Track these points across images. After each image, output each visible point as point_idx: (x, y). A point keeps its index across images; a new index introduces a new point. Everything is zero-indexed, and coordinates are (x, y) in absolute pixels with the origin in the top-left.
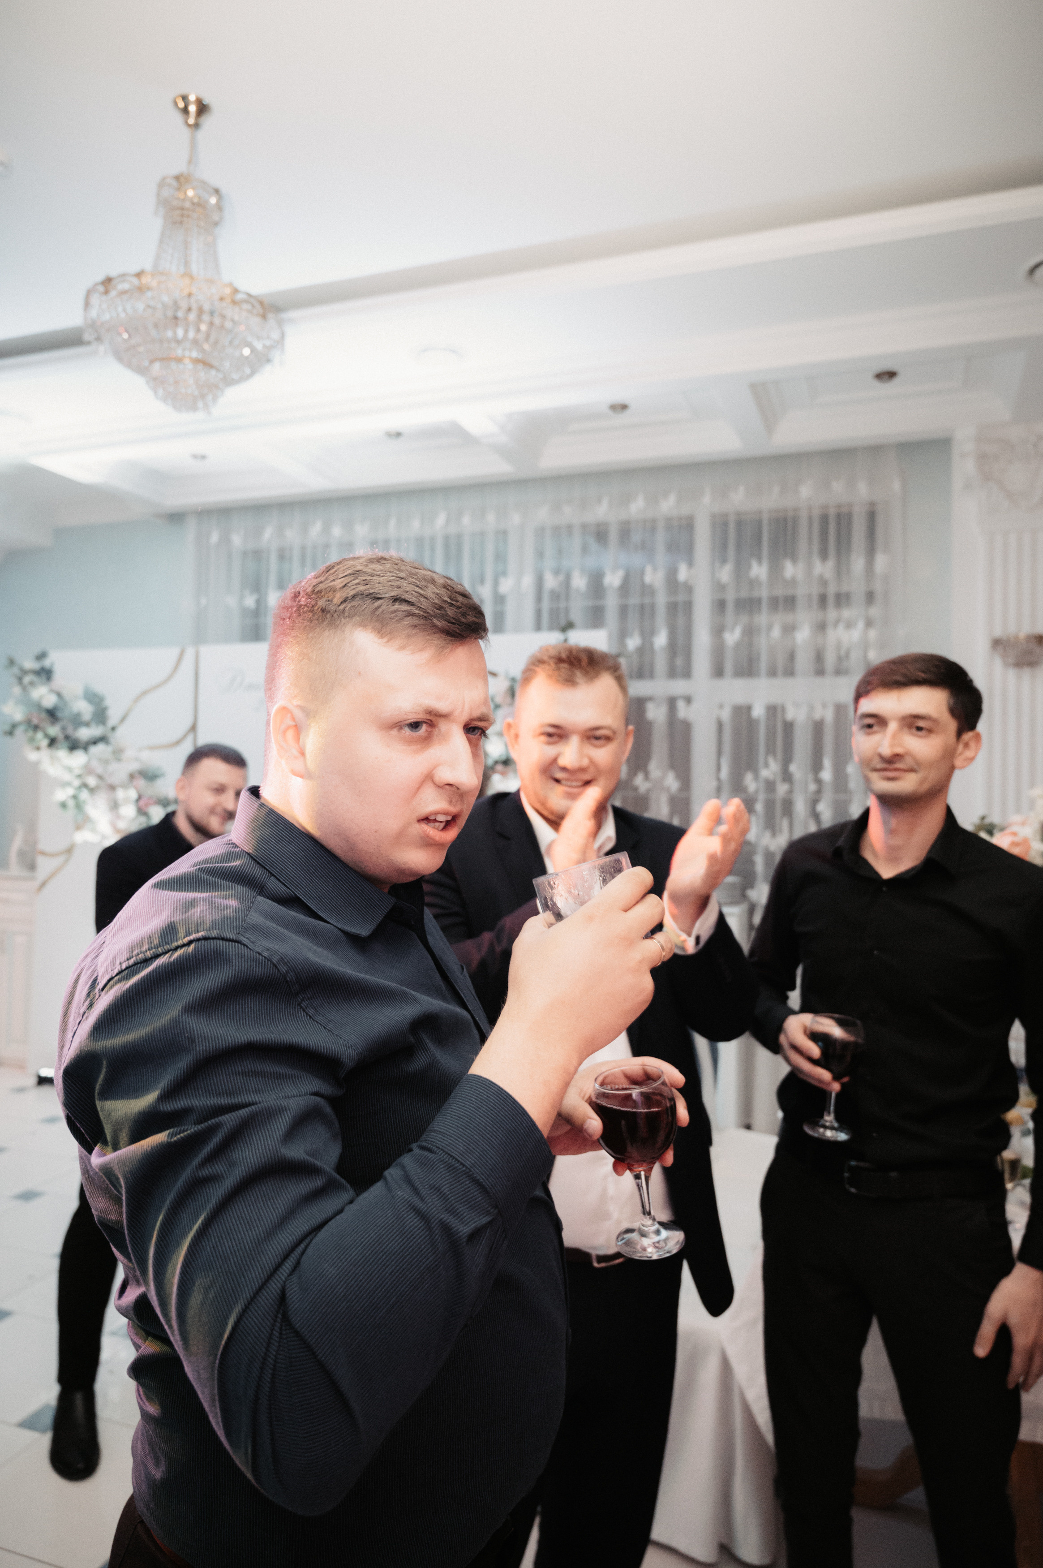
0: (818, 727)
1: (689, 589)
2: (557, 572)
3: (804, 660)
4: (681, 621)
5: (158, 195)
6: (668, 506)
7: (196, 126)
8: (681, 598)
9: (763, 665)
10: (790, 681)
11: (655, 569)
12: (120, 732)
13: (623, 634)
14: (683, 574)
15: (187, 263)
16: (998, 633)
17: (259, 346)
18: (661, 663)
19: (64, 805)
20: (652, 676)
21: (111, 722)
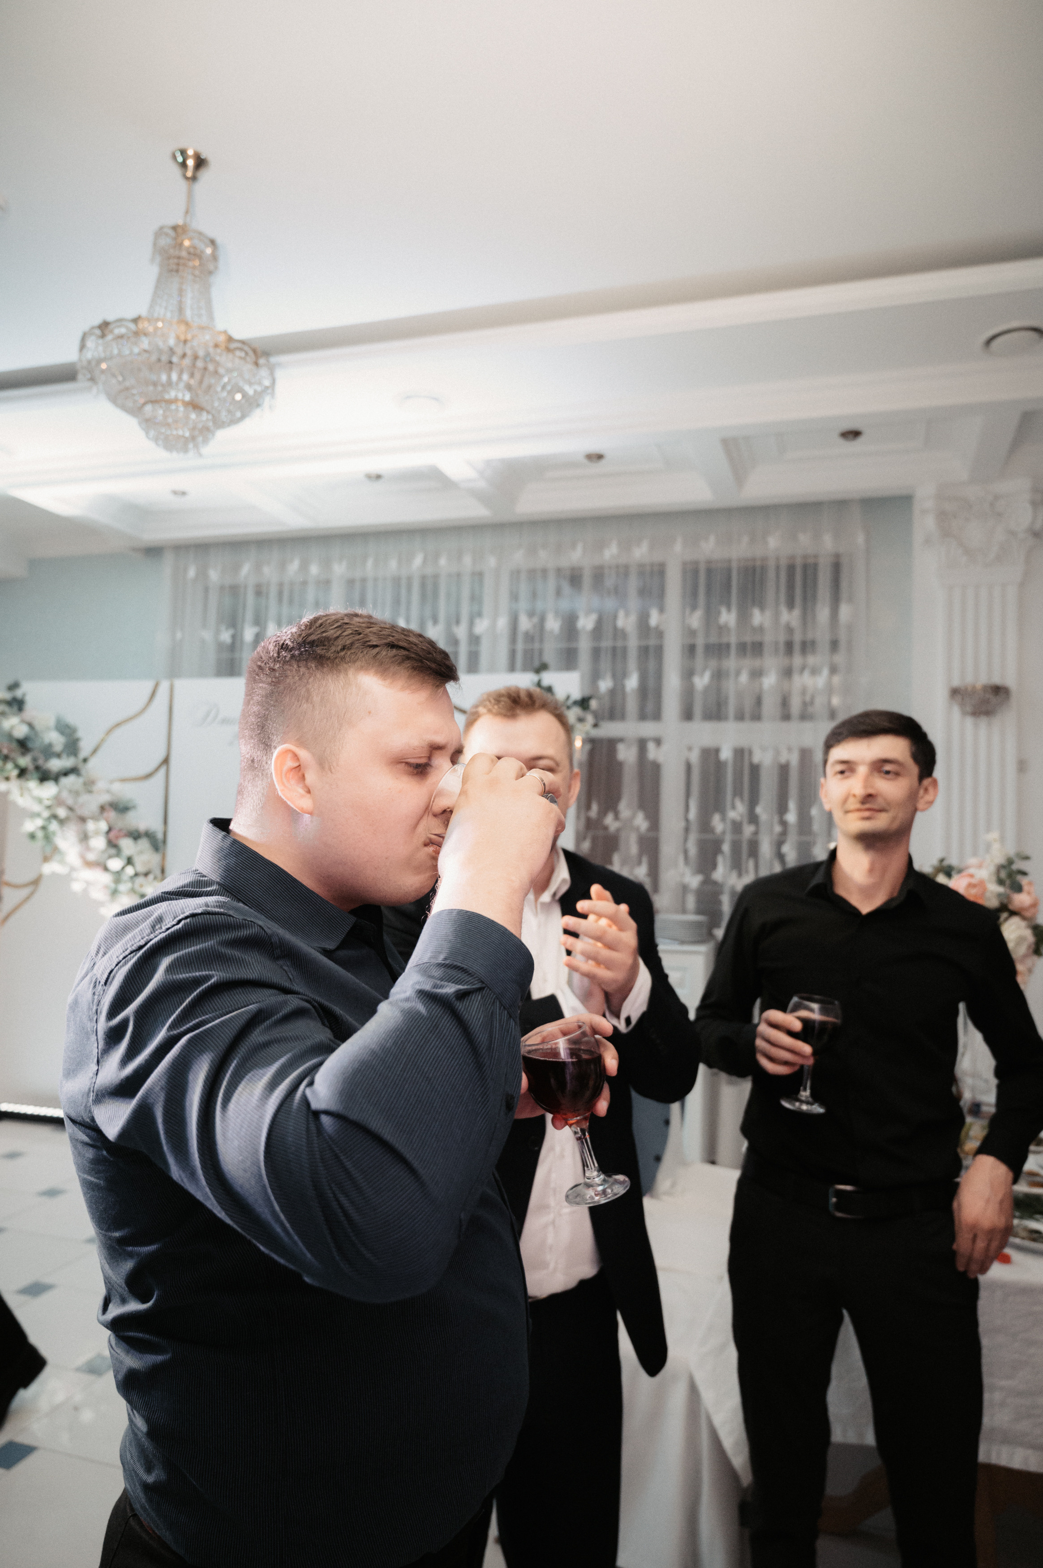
0: (784, 770)
1: (660, 634)
2: (531, 614)
3: (770, 705)
4: (652, 665)
5: (155, 244)
6: (641, 553)
7: (194, 178)
8: (652, 642)
9: (731, 710)
10: (756, 725)
11: (627, 614)
12: (91, 763)
13: (595, 676)
14: (654, 619)
15: (181, 310)
16: (956, 683)
17: (250, 391)
18: (632, 705)
19: (32, 836)
20: (623, 717)
21: (83, 754)
